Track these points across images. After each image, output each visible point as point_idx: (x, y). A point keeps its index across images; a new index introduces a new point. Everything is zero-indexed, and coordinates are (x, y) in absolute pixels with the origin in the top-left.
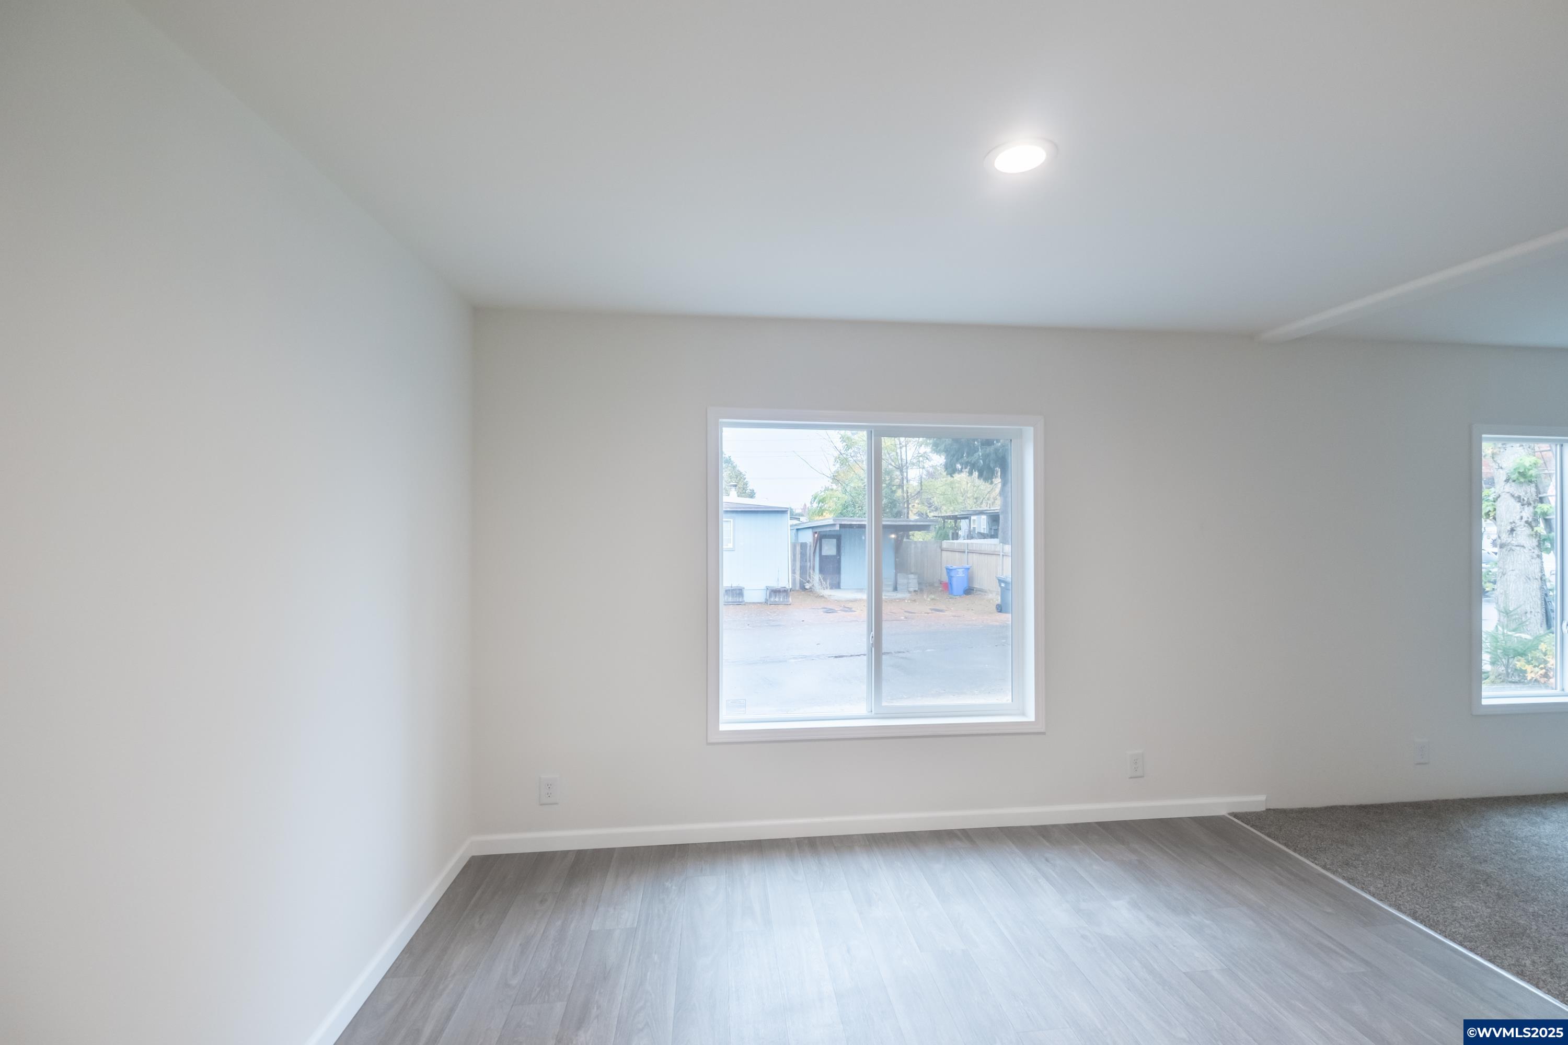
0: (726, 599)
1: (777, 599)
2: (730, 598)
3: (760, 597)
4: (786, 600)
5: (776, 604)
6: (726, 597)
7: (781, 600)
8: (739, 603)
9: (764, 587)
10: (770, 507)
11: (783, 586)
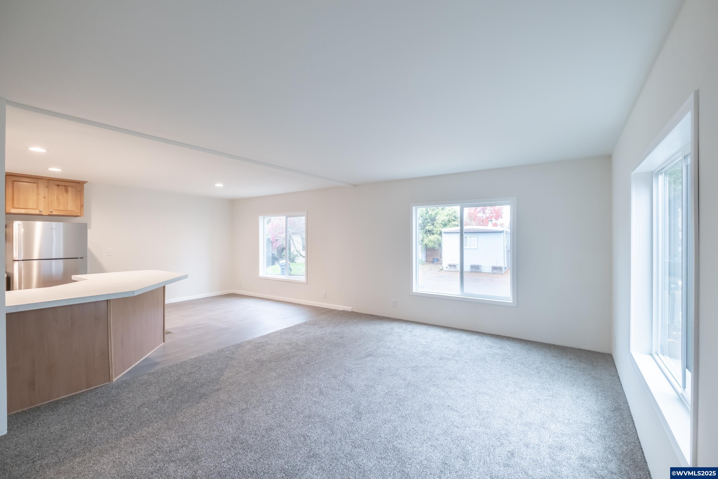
0: (471, 270)
1: (496, 272)
2: (474, 270)
3: (489, 270)
4: (500, 272)
5: (495, 273)
6: (472, 269)
7: (498, 272)
8: (477, 272)
9: (491, 266)
10: (493, 230)
11: (499, 266)
